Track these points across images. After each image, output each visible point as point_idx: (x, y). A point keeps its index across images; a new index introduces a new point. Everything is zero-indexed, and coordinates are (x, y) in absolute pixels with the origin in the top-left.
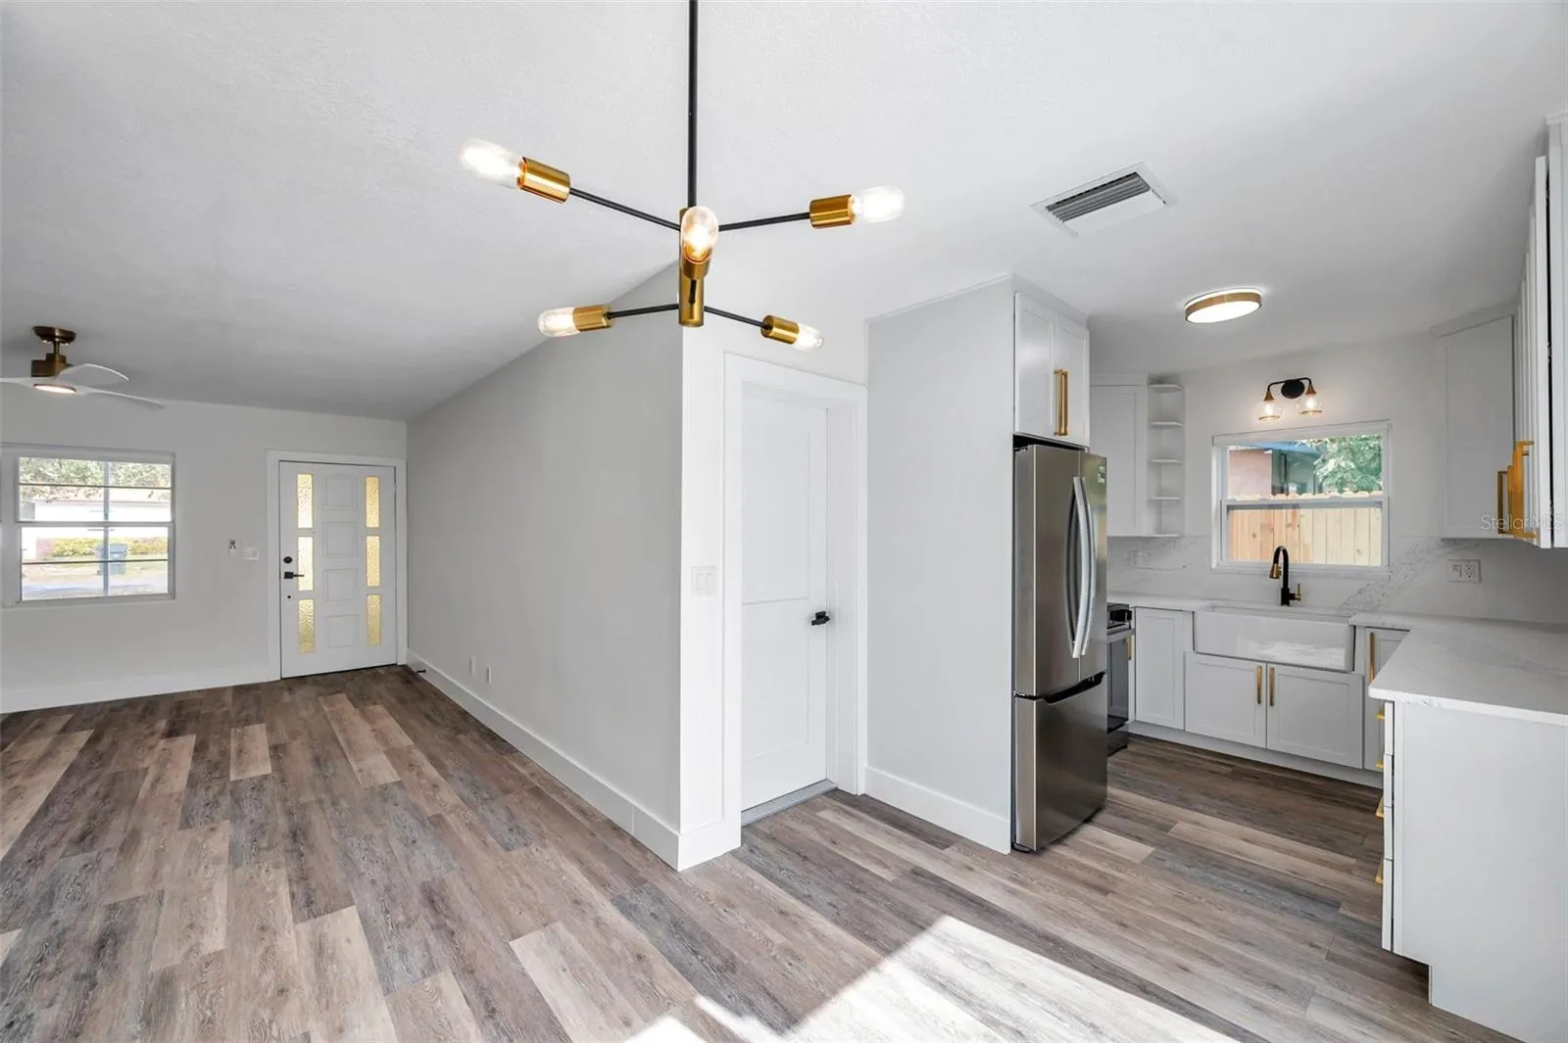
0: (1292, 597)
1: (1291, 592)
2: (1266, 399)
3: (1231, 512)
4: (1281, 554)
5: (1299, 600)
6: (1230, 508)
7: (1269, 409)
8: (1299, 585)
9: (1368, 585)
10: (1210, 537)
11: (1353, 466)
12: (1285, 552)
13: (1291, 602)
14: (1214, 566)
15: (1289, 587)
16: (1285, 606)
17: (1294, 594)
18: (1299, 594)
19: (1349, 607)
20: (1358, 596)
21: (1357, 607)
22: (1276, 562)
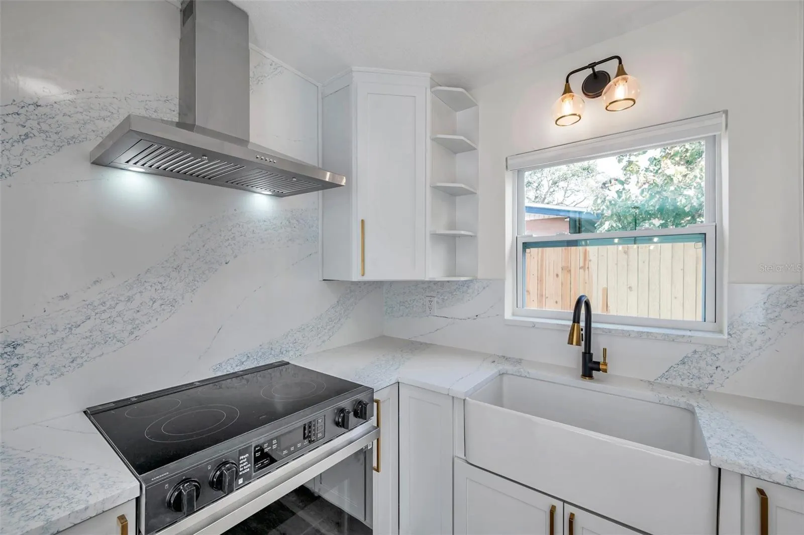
0: (596, 366)
1: (594, 359)
2: (565, 93)
3: (528, 250)
4: (582, 306)
5: (605, 371)
6: (526, 246)
7: (567, 106)
8: (605, 350)
9: (695, 352)
10: (503, 281)
11: (621, 226)
12: (588, 305)
13: (594, 373)
14: (508, 315)
15: (591, 352)
16: (588, 378)
17: (598, 363)
18: (605, 364)
19: (669, 382)
20: (681, 366)
21: (678, 382)
22: (576, 320)
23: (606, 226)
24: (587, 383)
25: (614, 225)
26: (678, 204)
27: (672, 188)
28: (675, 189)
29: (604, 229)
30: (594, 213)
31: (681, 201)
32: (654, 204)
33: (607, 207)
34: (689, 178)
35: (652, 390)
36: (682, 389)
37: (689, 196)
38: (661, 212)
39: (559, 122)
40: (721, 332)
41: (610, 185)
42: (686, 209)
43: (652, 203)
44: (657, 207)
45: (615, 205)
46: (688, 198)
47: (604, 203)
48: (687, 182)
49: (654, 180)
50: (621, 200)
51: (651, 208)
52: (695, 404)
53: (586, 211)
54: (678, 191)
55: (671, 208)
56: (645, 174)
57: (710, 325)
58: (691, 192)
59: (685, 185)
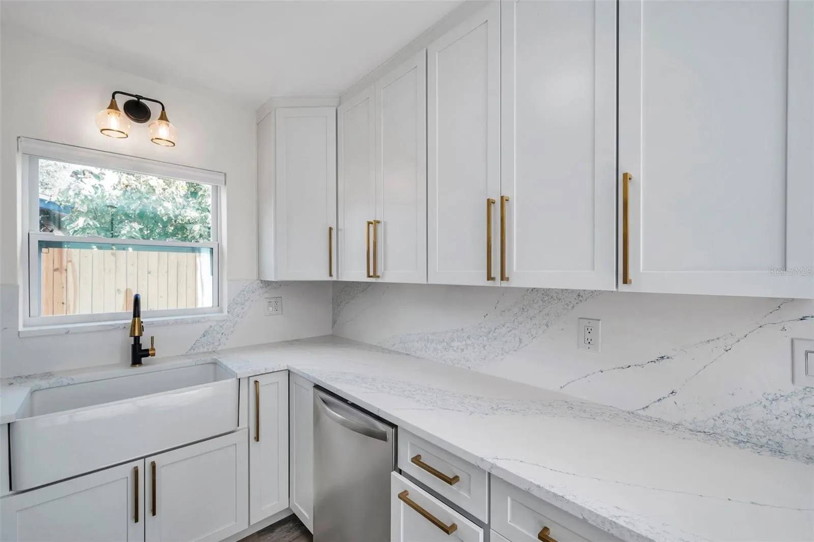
0: (146, 353)
1: (143, 348)
2: (111, 107)
3: (44, 250)
5: (153, 355)
7: (114, 121)
8: (152, 338)
9: (210, 327)
10: (15, 287)
11: (98, 226)
13: (143, 359)
14: (21, 328)
15: (140, 343)
16: (137, 365)
17: (147, 350)
18: (153, 349)
19: (195, 352)
20: (203, 338)
21: (202, 350)
22: (137, 315)
23: (81, 222)
24: (138, 369)
25: (91, 223)
26: (158, 213)
27: (154, 198)
28: (157, 199)
29: (78, 225)
30: (61, 204)
31: (161, 211)
32: (135, 207)
33: (82, 201)
34: (168, 192)
35: (189, 358)
36: (204, 353)
37: (167, 208)
38: (141, 217)
39: (103, 132)
40: (221, 311)
41: (83, 176)
42: (164, 218)
43: (133, 208)
44: (137, 212)
45: (91, 201)
46: (166, 209)
47: (78, 196)
48: (166, 195)
49: (136, 185)
50: (96, 195)
51: (131, 212)
52: (216, 358)
53: (48, 200)
54: (159, 201)
55: (151, 215)
56: (127, 177)
57: (216, 309)
58: (169, 205)
59: (164, 198)
